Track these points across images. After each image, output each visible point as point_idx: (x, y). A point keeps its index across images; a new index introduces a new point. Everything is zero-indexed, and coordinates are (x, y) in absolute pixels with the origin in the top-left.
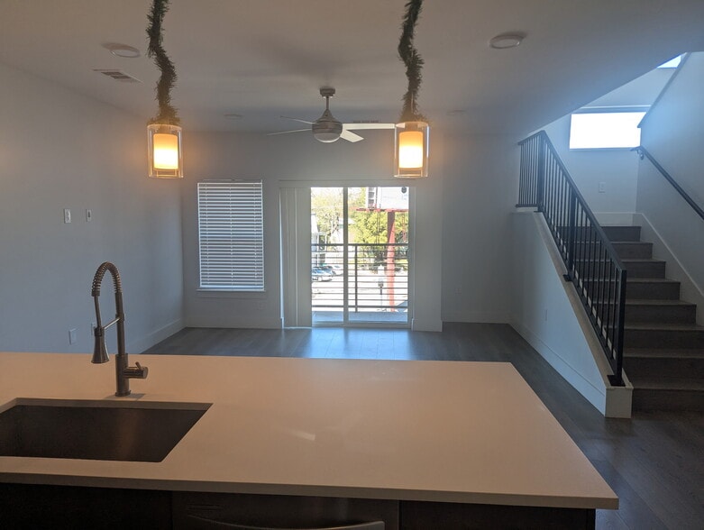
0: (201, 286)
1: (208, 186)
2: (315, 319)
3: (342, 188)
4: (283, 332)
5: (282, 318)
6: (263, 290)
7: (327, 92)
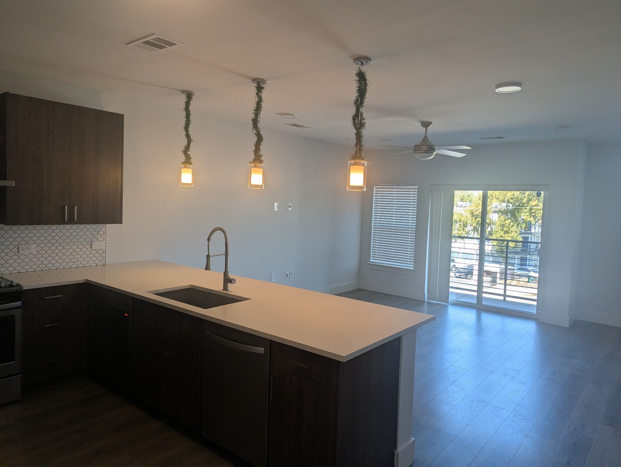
0: (371, 260)
1: (381, 188)
2: (451, 298)
3: (481, 192)
4: (426, 304)
5: (426, 291)
6: (412, 269)
7: (426, 124)
